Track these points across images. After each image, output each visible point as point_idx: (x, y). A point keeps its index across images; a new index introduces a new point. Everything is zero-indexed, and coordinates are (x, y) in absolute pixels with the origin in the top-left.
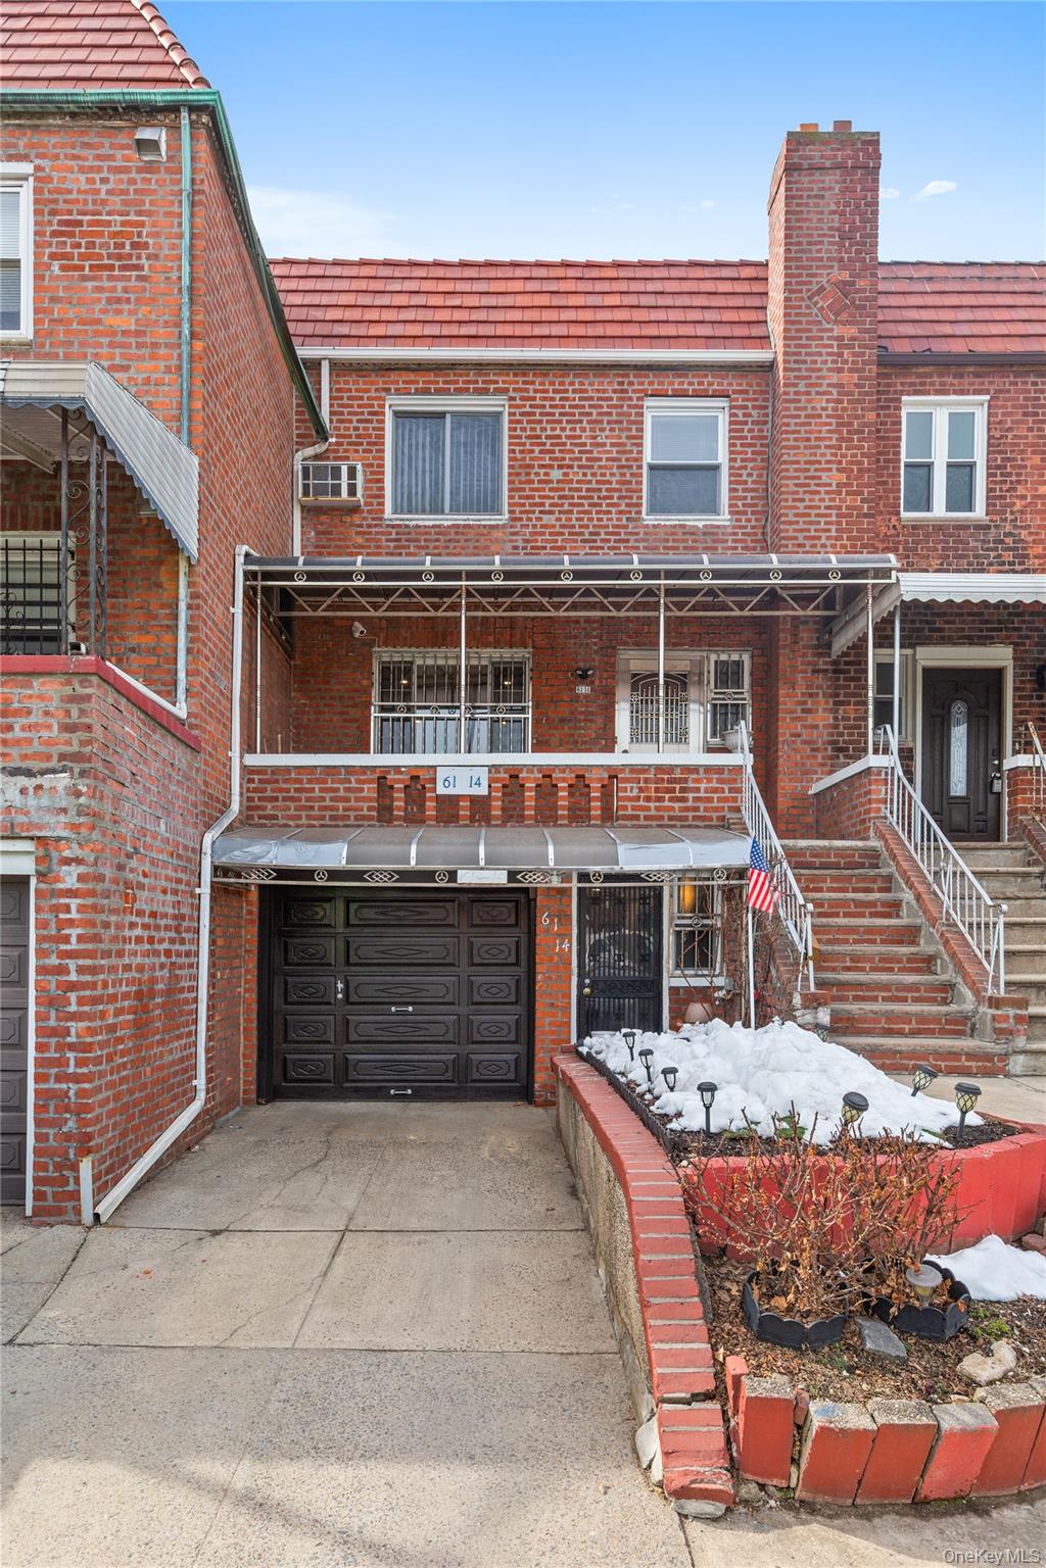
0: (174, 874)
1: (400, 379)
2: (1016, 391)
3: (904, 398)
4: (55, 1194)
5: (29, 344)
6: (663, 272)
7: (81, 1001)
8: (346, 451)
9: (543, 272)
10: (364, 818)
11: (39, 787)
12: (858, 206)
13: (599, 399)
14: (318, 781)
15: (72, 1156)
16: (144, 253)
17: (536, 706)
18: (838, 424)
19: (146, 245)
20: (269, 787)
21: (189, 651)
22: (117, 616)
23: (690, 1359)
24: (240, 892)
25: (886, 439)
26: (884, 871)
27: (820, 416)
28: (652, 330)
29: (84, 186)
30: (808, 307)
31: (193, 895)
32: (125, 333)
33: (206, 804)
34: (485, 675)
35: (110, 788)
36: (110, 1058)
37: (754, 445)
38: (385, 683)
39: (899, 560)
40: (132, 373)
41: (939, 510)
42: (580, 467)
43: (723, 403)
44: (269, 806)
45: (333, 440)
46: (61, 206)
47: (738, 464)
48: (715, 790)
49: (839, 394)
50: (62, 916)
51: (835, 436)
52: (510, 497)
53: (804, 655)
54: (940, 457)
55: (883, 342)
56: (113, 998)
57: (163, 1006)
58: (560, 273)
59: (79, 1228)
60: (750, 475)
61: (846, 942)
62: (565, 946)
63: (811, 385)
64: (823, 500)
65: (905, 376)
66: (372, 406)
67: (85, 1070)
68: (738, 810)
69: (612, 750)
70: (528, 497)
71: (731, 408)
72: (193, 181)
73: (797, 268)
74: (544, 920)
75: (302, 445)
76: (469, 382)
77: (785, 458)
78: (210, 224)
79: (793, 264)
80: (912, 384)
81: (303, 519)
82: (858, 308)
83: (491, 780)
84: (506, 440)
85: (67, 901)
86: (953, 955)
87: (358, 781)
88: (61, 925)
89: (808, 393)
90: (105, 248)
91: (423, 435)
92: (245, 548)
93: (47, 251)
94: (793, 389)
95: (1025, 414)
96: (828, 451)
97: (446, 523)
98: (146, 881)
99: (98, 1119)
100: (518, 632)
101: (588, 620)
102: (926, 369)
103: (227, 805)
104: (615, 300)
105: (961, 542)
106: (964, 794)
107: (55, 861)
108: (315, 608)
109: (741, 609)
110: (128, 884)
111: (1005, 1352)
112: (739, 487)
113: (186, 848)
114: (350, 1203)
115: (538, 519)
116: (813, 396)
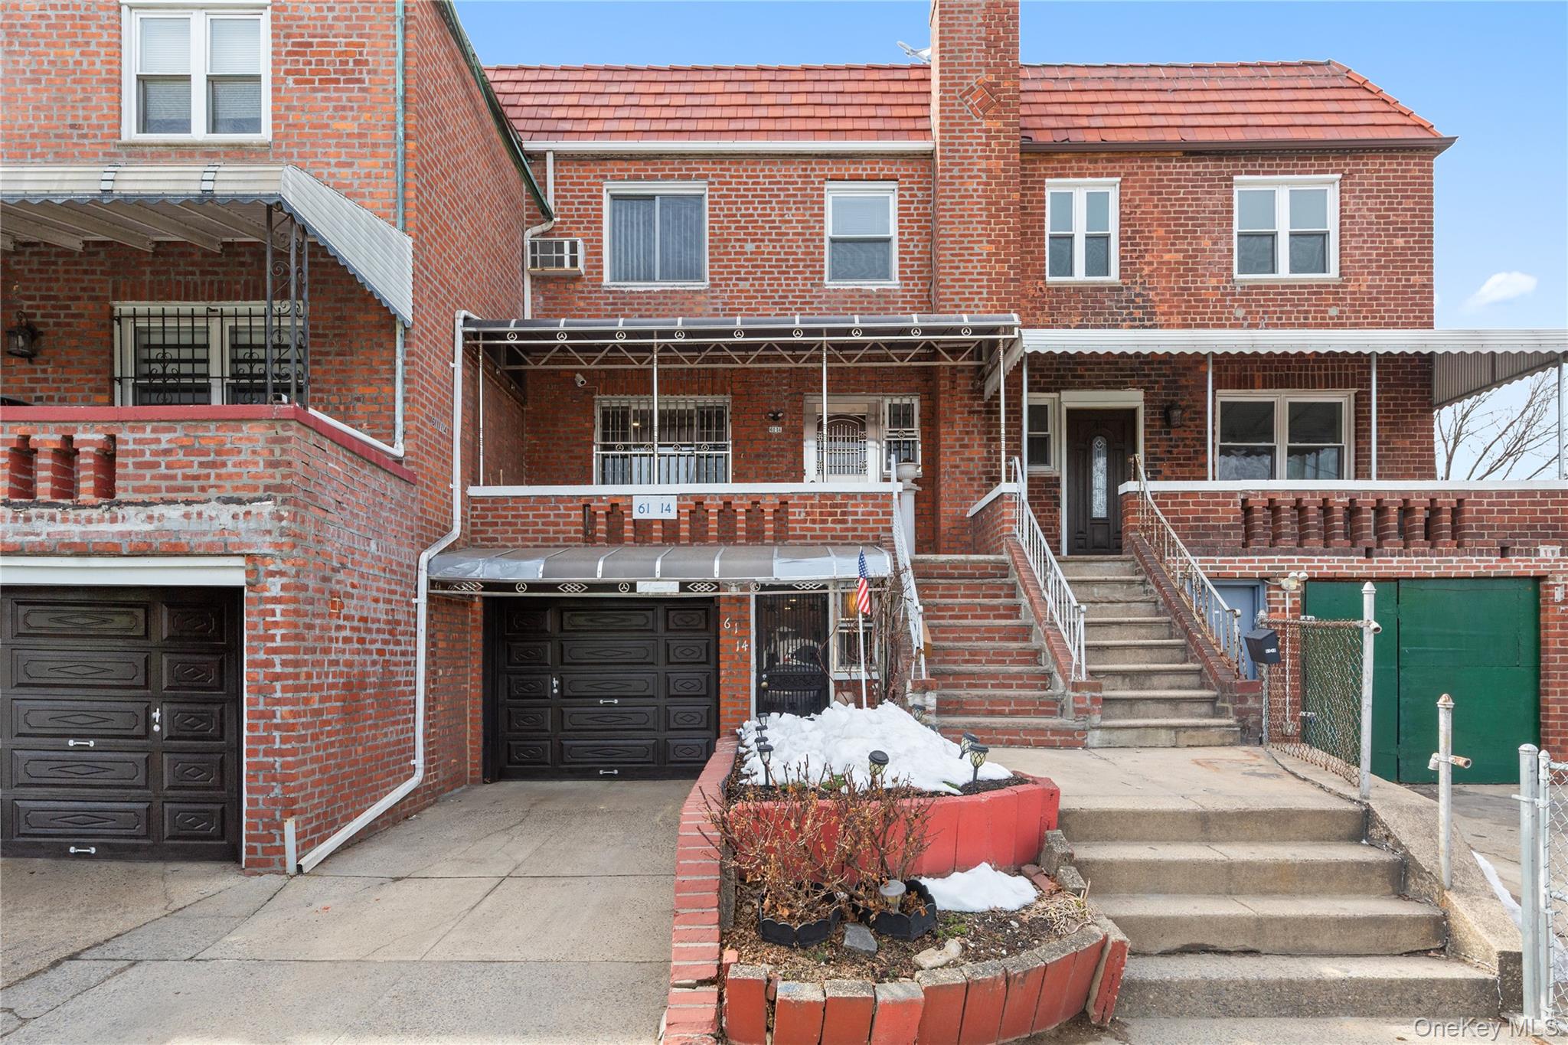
0: (386, 586)
1: (614, 167)
2: (1144, 174)
3: (1047, 180)
4: (264, 849)
5: (268, 145)
6: (845, 75)
7: (284, 689)
8: (569, 228)
9: (741, 76)
10: (571, 539)
11: (248, 513)
12: (1001, 19)
13: (786, 183)
14: (532, 509)
15: (278, 817)
16: (365, 69)
17: (735, 445)
18: (987, 203)
19: (366, 63)
20: (490, 514)
21: (405, 400)
22: (344, 371)
23: (700, 954)
24: (465, 602)
25: (1029, 214)
26: (1008, 580)
27: (972, 196)
28: (831, 125)
29: (314, 14)
30: (960, 105)
31: (409, 604)
32: (349, 135)
33: (423, 528)
34: (691, 418)
35: (312, 514)
36: (315, 737)
37: (920, 221)
38: (605, 425)
39: (1021, 319)
40: (355, 168)
41: (1080, 275)
42: (770, 241)
43: (893, 185)
44: (490, 529)
45: (558, 219)
46: (295, 30)
47: (906, 237)
48: (871, 514)
49: (988, 177)
50: (268, 619)
51: (985, 213)
52: (711, 267)
53: (961, 399)
54: (1080, 231)
55: (1025, 133)
56: (318, 688)
57: (375, 696)
58: (756, 76)
59: (284, 877)
60: (916, 246)
61: (970, 639)
62: (745, 646)
63: (964, 170)
64: (975, 267)
65: (1048, 161)
66: (591, 190)
67: (289, 746)
68: (890, 530)
69: (801, 480)
70: (726, 267)
71: (900, 189)
72: (405, 9)
73: (951, 71)
74: (726, 625)
75: (531, 224)
76: (674, 170)
77: (942, 232)
78: (422, 43)
79: (947, 69)
80: (1053, 169)
81: (532, 286)
82: (1002, 105)
83: (680, 507)
84: (707, 219)
85: (273, 606)
86: (1051, 649)
87: (566, 509)
88: (268, 626)
89: (961, 177)
90: (331, 67)
91: (637, 213)
92: (464, 313)
93: (283, 68)
94: (948, 174)
95: (1151, 193)
96: (979, 226)
97: (656, 289)
98: (355, 591)
99: (302, 787)
100: (718, 380)
101: (779, 371)
102: (1066, 156)
103: (447, 530)
104: (802, 99)
105: (1098, 302)
106: (1104, 515)
107: (262, 573)
108: (536, 362)
109: (902, 360)
110: (333, 593)
111: (953, 947)
112: (907, 257)
113: (400, 564)
114: (520, 857)
115: (735, 285)
116: (966, 179)
